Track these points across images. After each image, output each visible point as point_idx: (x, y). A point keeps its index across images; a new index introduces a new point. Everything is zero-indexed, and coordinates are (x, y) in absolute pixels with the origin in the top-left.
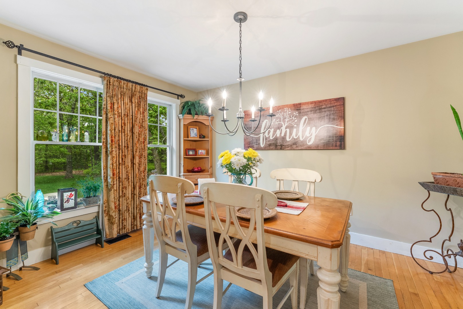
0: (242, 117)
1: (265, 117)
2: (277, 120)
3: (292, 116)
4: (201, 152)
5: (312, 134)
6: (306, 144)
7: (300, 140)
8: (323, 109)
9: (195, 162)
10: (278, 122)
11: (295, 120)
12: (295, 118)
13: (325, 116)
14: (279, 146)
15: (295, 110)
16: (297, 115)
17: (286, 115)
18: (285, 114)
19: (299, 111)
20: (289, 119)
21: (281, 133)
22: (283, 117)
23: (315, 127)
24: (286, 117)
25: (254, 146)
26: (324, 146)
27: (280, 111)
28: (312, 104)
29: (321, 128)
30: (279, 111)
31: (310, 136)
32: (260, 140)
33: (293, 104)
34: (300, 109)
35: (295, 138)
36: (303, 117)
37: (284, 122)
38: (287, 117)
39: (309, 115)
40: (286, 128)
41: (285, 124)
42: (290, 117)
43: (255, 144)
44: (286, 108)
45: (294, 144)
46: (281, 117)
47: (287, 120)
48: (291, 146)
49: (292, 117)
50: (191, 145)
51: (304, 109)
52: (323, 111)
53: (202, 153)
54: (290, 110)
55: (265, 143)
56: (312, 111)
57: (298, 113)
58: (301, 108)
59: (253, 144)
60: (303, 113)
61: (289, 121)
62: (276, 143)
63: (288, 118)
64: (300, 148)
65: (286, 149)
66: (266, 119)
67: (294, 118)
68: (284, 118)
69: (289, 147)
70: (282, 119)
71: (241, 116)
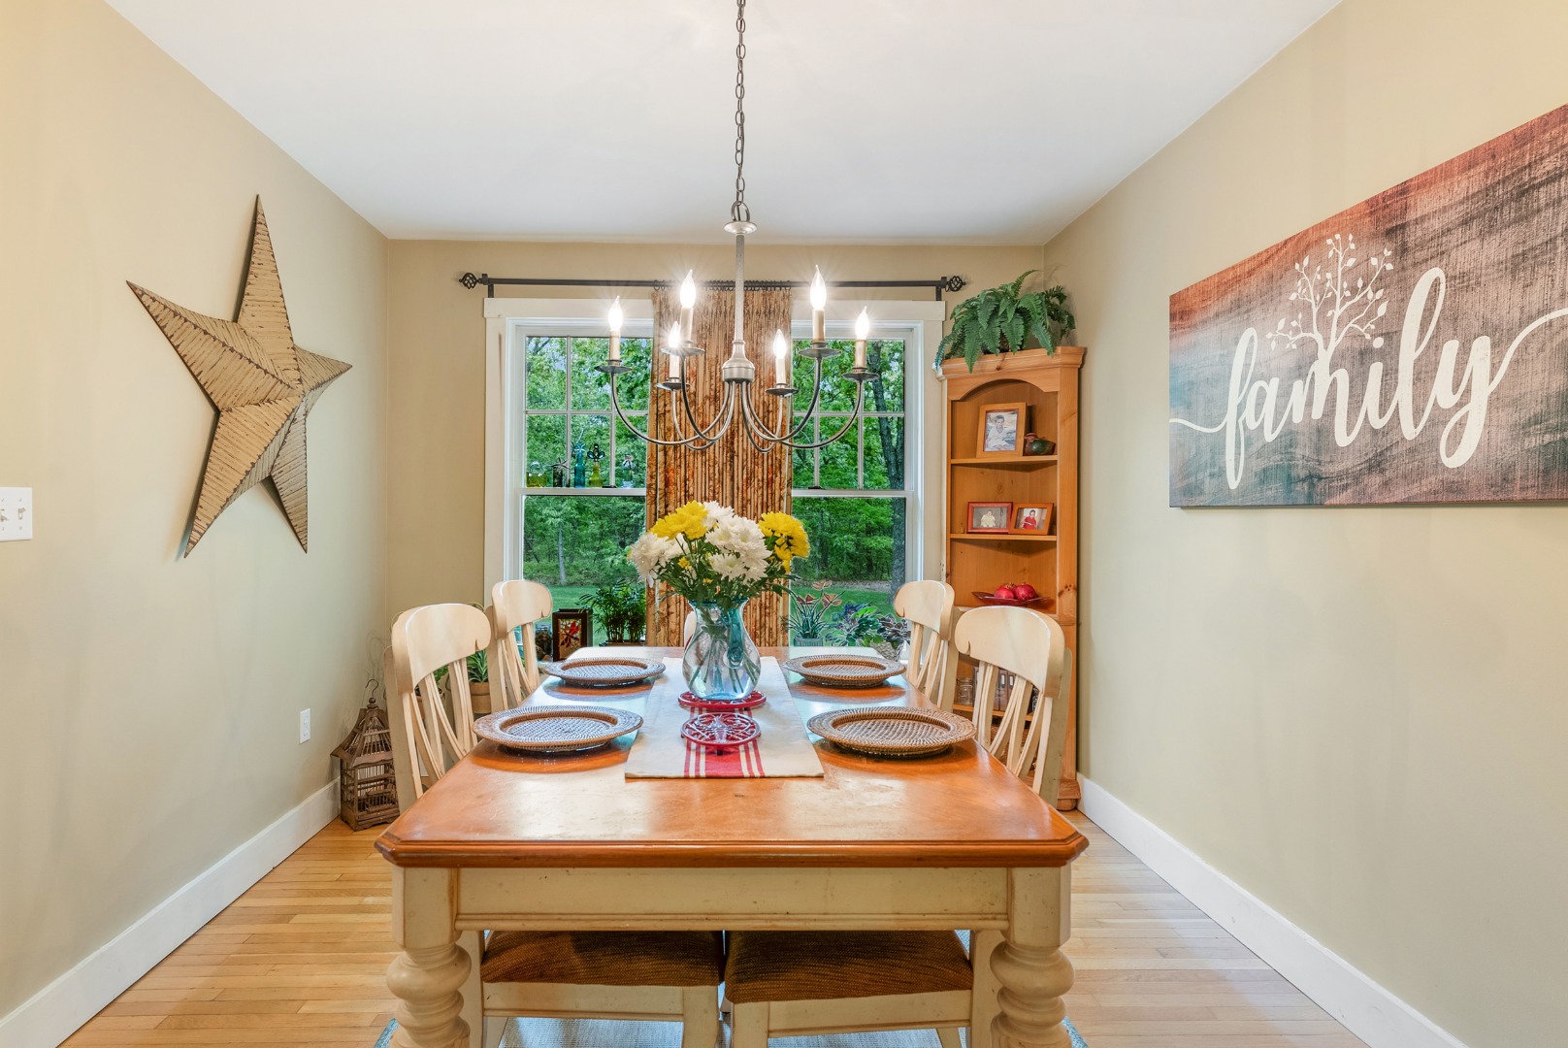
0: (743, 380)
1: (1246, 316)
2: (1294, 324)
3: (1360, 283)
4: (1027, 519)
5: (1468, 391)
6: (1438, 463)
7: (1403, 439)
8: (1541, 184)
9: (1025, 561)
10: (1296, 331)
11: (1378, 302)
12: (1375, 292)
13: (1553, 240)
14: (1304, 480)
15: (1374, 236)
16: (1390, 267)
17: (1335, 278)
18: (1329, 276)
19: (1400, 238)
20: (1348, 304)
21: (1309, 403)
22: (1318, 298)
23: (1492, 335)
24: (1334, 296)
25: (1203, 483)
26: (1546, 472)
27: (1306, 262)
28: (1472, 172)
29: (1526, 343)
30: (1301, 266)
31: (1460, 405)
32: (1224, 453)
33: (1367, 202)
34: (1403, 227)
35: (1378, 423)
36: (1422, 272)
37: (1325, 324)
38: (1338, 293)
39: (1453, 254)
40: (1333, 367)
41: (1327, 340)
42: (1354, 291)
43: (1208, 471)
44: (1331, 236)
45: (1370, 469)
46: (1312, 301)
47: (1338, 312)
48: (1357, 478)
49: (1365, 286)
50: (1000, 487)
51: (1423, 219)
52: (1542, 202)
53: (1033, 521)
54: (1352, 246)
55: (1246, 469)
56: (1472, 218)
57: (1395, 253)
58: (1411, 216)
59: (1200, 476)
60: (1421, 246)
61: (1349, 315)
62: (1290, 467)
63: (1345, 299)
64: (1400, 495)
65: (1333, 501)
66: (1248, 326)
67: (1370, 295)
68: (1326, 302)
69: (1345, 487)
70: (1315, 310)
71: (731, 373)
